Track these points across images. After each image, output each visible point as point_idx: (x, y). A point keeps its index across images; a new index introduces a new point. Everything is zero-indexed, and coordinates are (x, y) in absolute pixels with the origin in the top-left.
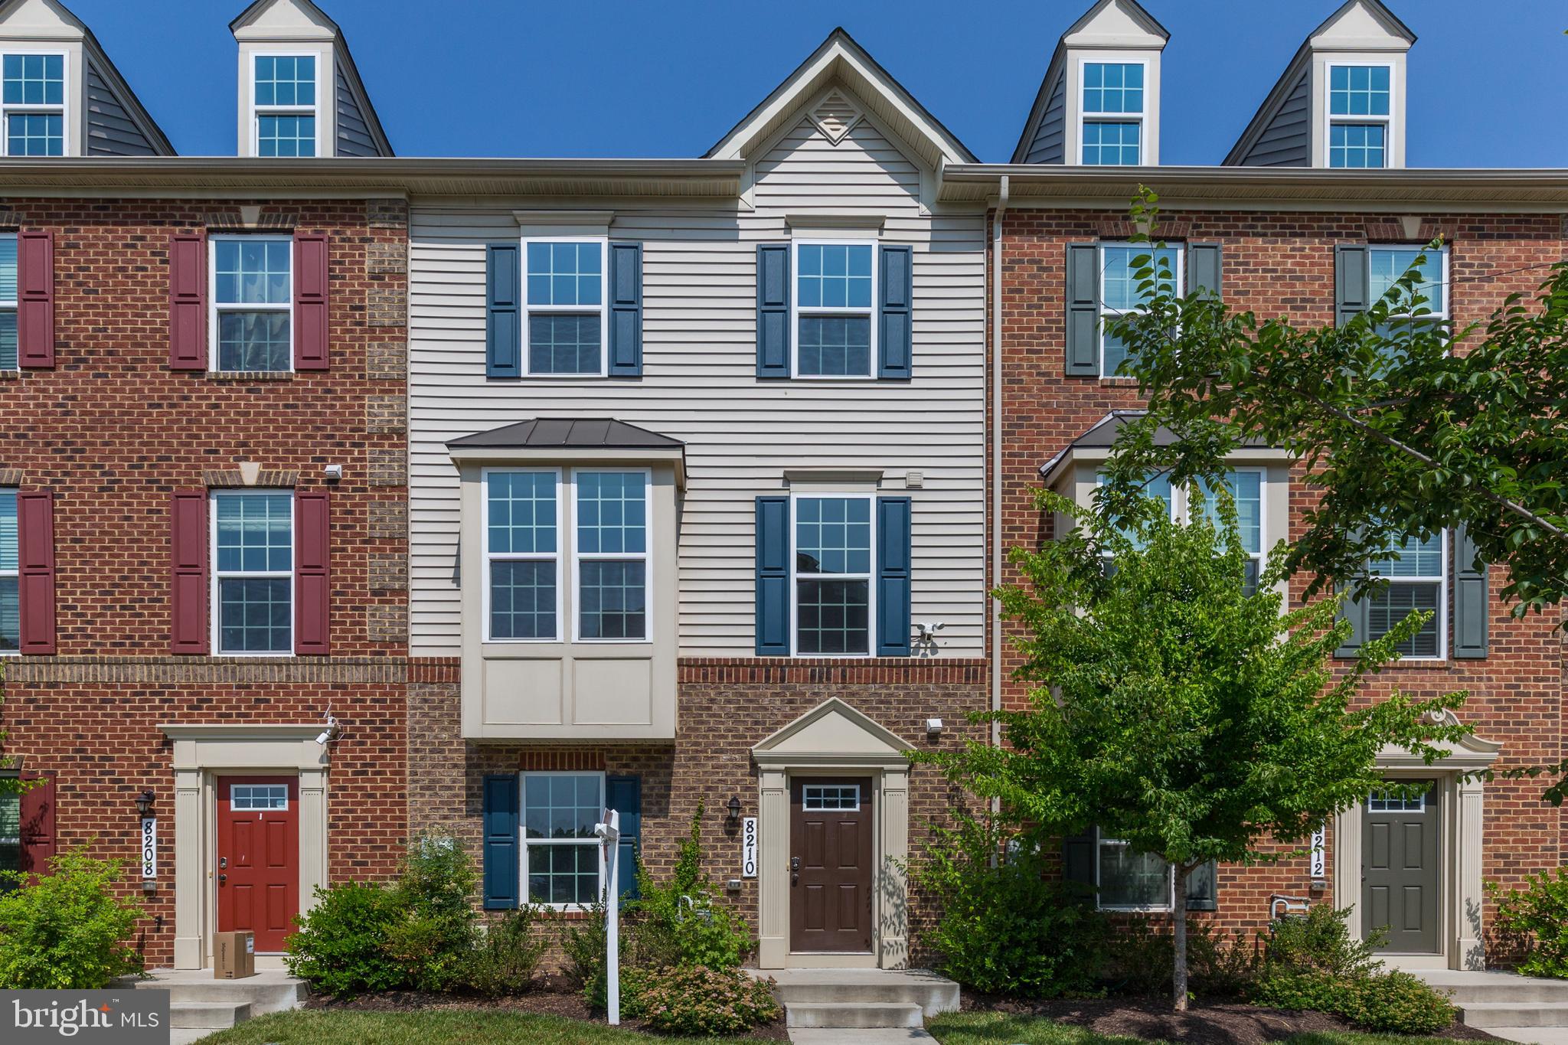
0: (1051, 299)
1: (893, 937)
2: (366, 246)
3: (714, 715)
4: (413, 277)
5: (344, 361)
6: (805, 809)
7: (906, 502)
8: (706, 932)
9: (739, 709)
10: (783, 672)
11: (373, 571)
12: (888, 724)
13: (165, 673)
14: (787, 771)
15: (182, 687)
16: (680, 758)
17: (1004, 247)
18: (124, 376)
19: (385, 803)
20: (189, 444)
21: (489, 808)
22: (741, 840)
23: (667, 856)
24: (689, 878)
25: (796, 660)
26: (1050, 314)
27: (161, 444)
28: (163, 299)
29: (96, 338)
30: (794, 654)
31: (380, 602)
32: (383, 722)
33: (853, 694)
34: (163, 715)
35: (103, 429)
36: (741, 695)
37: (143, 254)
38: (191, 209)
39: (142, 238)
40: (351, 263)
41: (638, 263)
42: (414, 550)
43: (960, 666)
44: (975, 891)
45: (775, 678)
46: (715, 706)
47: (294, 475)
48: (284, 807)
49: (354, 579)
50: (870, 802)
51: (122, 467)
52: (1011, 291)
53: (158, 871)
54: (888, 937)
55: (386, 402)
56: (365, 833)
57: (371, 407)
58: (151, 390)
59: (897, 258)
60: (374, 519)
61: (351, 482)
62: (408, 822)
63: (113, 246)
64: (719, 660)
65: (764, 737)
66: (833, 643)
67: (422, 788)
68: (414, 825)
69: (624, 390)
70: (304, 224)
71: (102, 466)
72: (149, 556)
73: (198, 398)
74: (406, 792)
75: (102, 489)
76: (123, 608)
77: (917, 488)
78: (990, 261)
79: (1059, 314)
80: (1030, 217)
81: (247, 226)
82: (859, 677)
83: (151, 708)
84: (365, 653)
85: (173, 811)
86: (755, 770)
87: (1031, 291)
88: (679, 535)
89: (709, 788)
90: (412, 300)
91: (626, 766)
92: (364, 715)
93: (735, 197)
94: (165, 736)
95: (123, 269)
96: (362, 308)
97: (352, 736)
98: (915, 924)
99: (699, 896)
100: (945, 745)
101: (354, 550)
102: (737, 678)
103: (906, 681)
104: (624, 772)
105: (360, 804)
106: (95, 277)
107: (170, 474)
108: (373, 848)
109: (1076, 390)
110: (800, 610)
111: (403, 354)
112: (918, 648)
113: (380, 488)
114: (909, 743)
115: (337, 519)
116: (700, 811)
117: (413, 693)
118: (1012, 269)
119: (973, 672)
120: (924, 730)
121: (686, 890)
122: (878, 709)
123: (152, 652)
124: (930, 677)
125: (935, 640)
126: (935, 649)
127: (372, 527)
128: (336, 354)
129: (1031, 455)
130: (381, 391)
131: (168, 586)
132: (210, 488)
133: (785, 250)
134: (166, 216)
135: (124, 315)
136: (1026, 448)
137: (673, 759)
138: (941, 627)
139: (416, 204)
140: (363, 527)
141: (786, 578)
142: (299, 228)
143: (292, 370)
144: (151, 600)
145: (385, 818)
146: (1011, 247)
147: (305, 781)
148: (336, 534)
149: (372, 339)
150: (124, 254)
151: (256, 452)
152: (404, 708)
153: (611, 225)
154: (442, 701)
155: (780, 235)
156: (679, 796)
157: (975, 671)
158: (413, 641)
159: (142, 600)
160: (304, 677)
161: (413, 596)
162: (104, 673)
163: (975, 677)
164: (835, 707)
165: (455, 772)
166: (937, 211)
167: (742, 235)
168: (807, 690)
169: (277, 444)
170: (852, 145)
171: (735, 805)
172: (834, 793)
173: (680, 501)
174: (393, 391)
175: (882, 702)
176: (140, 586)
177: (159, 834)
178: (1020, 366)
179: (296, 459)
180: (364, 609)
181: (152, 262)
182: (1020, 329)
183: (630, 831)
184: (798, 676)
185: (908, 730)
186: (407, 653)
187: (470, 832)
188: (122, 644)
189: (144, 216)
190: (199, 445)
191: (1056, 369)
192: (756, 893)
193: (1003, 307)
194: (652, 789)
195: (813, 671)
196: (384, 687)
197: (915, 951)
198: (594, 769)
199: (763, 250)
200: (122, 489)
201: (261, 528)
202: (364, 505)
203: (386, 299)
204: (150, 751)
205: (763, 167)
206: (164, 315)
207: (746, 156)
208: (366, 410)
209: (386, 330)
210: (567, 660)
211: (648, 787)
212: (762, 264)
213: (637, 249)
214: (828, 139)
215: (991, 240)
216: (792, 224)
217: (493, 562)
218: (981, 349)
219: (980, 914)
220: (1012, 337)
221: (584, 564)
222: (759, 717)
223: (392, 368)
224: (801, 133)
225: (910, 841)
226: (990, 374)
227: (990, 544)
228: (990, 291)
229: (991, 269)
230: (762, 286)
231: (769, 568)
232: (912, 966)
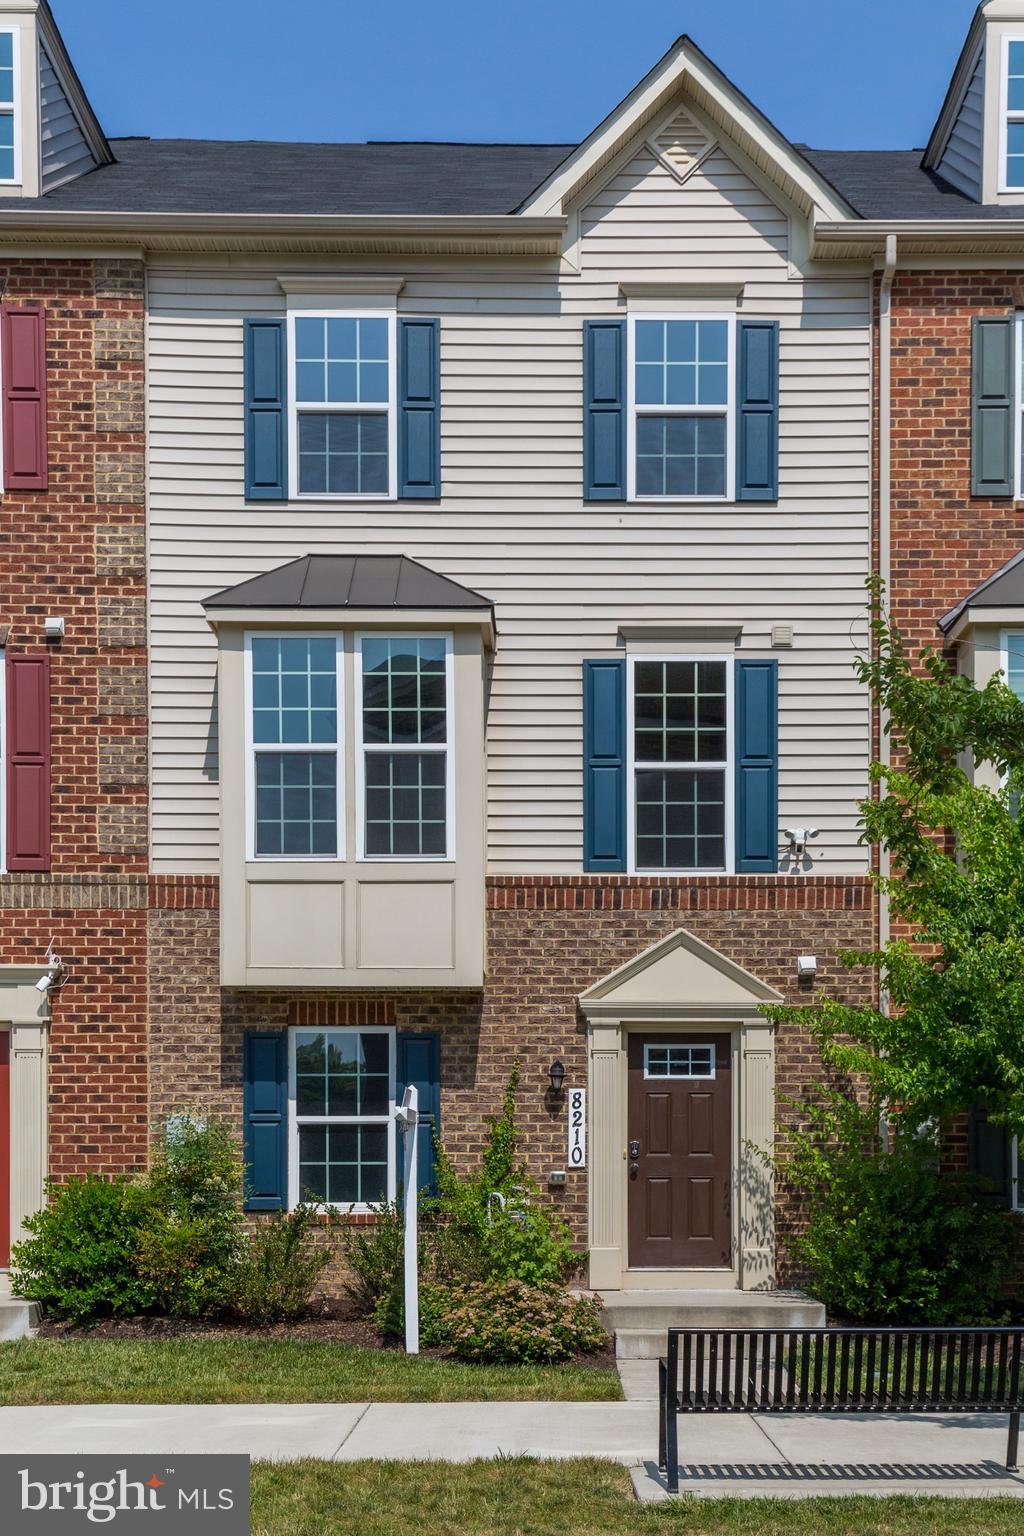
0: (953, 393)
1: (755, 1247)
2: (93, 322)
3: (532, 952)
4: (151, 363)
5: (66, 479)
6: (647, 1076)
7: (772, 666)
8: (520, 1238)
9: (563, 943)
10: (618, 894)
11: (104, 760)
12: (749, 963)
14: (623, 1026)
16: (490, 1009)
17: (893, 323)
19: (119, 1069)
21: (250, 1076)
22: (566, 1119)
23: (473, 1139)
24: (500, 1171)
25: (634, 879)
26: (952, 413)
30: (632, 871)
31: (114, 800)
32: (118, 960)
33: (705, 924)
36: (566, 924)
40: (74, 345)
41: (434, 346)
42: (155, 731)
43: (839, 886)
44: (852, 1186)
45: (608, 903)
46: (533, 940)
47: (4, 631)
49: (81, 771)
50: (728, 1066)
52: (903, 382)
54: (750, 1248)
55: (120, 534)
56: (94, 1110)
57: (101, 540)
59: (760, 338)
60: (105, 688)
61: (76, 641)
62: (149, 1095)
64: (537, 879)
65: (594, 981)
66: (680, 856)
67: (166, 1049)
68: (156, 1098)
69: (417, 516)
70: (14, 293)
74: (147, 1054)
77: (785, 647)
78: (877, 341)
79: (964, 413)
80: (928, 282)
82: (713, 901)
84: (94, 868)
86: (583, 1026)
87: (928, 383)
88: (487, 710)
89: (525, 1050)
90: (151, 394)
91: (422, 1020)
92: (94, 951)
93: (556, 256)
96: (88, 407)
97: (78, 981)
98: (783, 1227)
99: (513, 1194)
100: (821, 991)
101: (80, 731)
102: (560, 903)
103: (772, 906)
104: (419, 1028)
105: (90, 1070)
108: (105, 1129)
109: (985, 515)
110: (640, 810)
111: (140, 468)
112: (787, 861)
113: (113, 649)
114: (774, 990)
115: (59, 691)
116: (515, 1079)
117: (156, 922)
118: (903, 352)
119: (854, 893)
120: (794, 970)
121: (497, 1185)
122: (737, 943)
124: (801, 901)
125: (809, 851)
126: (808, 862)
127: (103, 701)
128: (55, 468)
129: (927, 604)
130: (114, 519)
133: (619, 327)
136: (921, 594)
137: (480, 1010)
138: (814, 835)
139: (155, 264)
140: (93, 701)
141: (621, 768)
142: (7, 298)
145: (118, 1089)
146: (902, 322)
147: (19, 1040)
148: (58, 711)
149: (101, 448)
152: (144, 942)
153: (401, 294)
154: (192, 933)
155: (613, 307)
156: (487, 1060)
157: (858, 893)
158: (154, 852)
160: (17, 902)
161: (155, 792)
163: (858, 901)
164: (682, 941)
165: (207, 1028)
166: (812, 273)
167: (565, 307)
168: (648, 918)
170: (702, 183)
171: (558, 1071)
172: (683, 1055)
173: (488, 666)
174: (127, 519)
175: (741, 934)
178: (914, 484)
179: (7, 610)
180: (93, 810)
182: (914, 433)
183: (429, 1106)
184: (637, 900)
185: (774, 971)
186: (146, 869)
187: (227, 1108)
191: (960, 487)
192: (585, 1188)
193: (893, 404)
194: (454, 1050)
195: (655, 894)
196: (118, 915)
197: (783, 1266)
198: (382, 1024)
199: (591, 329)
202: (93, 671)
203: (118, 395)
205: (591, 214)
207: (569, 202)
208: (95, 545)
209: (119, 436)
210: (351, 885)
211: (452, 1045)
212: (589, 347)
213: (433, 326)
214: (674, 176)
215: (877, 313)
216: (628, 292)
217: (259, 755)
218: (865, 460)
219: (855, 1216)
220: (904, 444)
221: (370, 757)
222: (588, 954)
223: (127, 488)
224: (637, 167)
225: (778, 1119)
226: (876, 495)
227: (876, 722)
228: (876, 382)
229: (877, 353)
230: (589, 377)
231: (600, 756)
232: (780, 1287)
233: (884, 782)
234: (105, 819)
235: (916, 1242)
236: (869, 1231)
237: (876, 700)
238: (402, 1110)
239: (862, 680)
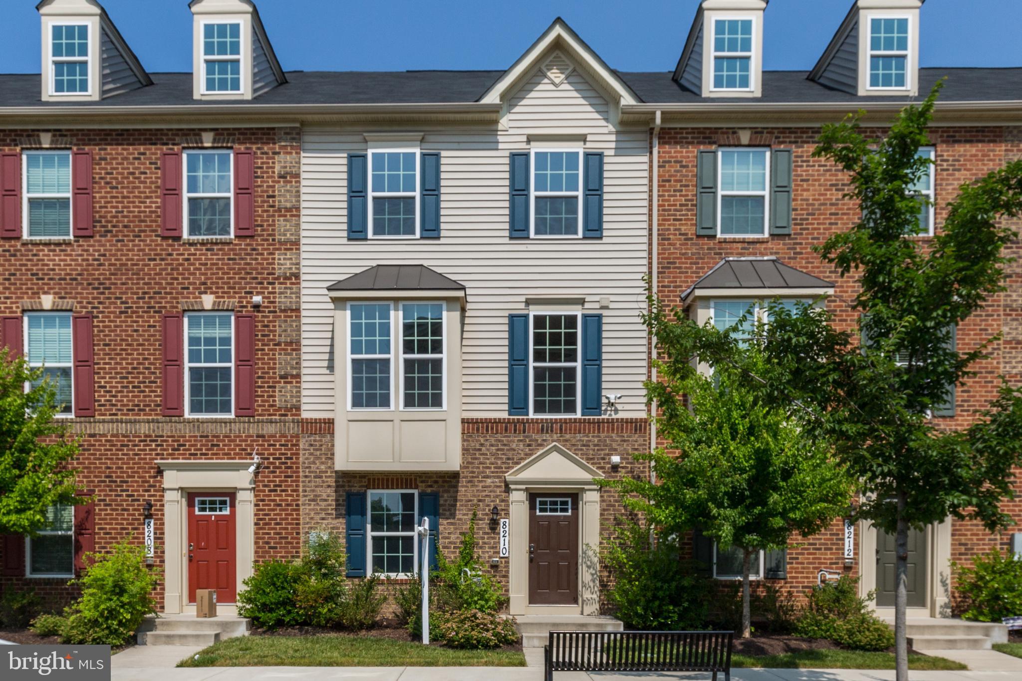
0: (687, 186)
1: (590, 593)
2: (276, 157)
3: (483, 454)
4: (303, 175)
5: (263, 230)
6: (538, 513)
7: (600, 317)
8: (478, 589)
9: (498, 450)
10: (524, 426)
11: (280, 363)
12: (588, 459)
13: (158, 428)
14: (527, 490)
15: (168, 437)
16: (463, 481)
17: (659, 152)
18: (133, 241)
19: (287, 510)
20: (172, 284)
21: (349, 513)
22: (499, 534)
23: (455, 543)
24: (468, 558)
25: (532, 419)
26: (687, 195)
27: (156, 283)
28: (156, 192)
29: (117, 217)
30: (532, 415)
31: (285, 383)
32: (287, 458)
33: (566, 441)
34: (157, 454)
35: (122, 274)
36: (499, 441)
37: (145, 164)
38: (173, 135)
39: (144, 154)
40: (267, 168)
41: (438, 165)
42: (304, 349)
43: (631, 422)
44: (636, 566)
45: (520, 430)
46: (483, 448)
47: (233, 303)
48: (227, 512)
49: (269, 368)
50: (577, 509)
51: (133, 298)
52: (663, 181)
53: (155, 552)
54: (587, 595)
55: (288, 256)
56: (275, 529)
57: (279, 259)
58: (150, 250)
59: (595, 160)
60: (281, 330)
61: (268, 307)
62: (301, 522)
63: (126, 159)
64: (486, 419)
65: (513, 468)
66: (555, 407)
67: (309, 500)
68: (305, 524)
69: (429, 246)
70: (240, 143)
71: (121, 298)
72: (149, 354)
73: (178, 255)
74: (300, 503)
75: (121, 312)
76: (134, 387)
77: (606, 308)
78: (651, 161)
79: (693, 195)
80: (676, 133)
81: (206, 145)
82: (570, 430)
83: (151, 450)
84: (275, 415)
85: (163, 515)
86: (507, 489)
87: (676, 181)
88: (462, 338)
89: (480, 501)
90: (303, 190)
91: (431, 486)
92: (275, 454)
93: (496, 122)
94: (159, 468)
95: (133, 173)
96: (274, 197)
97: (268, 468)
98: (604, 586)
99: (474, 569)
100: (622, 472)
101: (269, 350)
102: (497, 430)
103: (599, 432)
104: (429, 490)
105: (273, 510)
106: (116, 179)
107: (161, 303)
108: (281, 538)
109: (703, 244)
110: (535, 385)
111: (298, 225)
112: (606, 410)
113: (285, 311)
114: (600, 472)
115: (259, 331)
116: (475, 515)
117: (304, 440)
118: (664, 167)
119: (639, 426)
120: (609, 463)
121: (466, 565)
122: (582, 450)
123: (151, 415)
124: (613, 430)
125: (617, 406)
126: (616, 411)
127: (280, 336)
128: (258, 226)
129: (675, 287)
130: (286, 249)
131: (160, 373)
132: (184, 311)
133: (527, 155)
134: (158, 139)
135: (134, 202)
136: (672, 282)
137: (458, 482)
138: (620, 398)
139: (306, 129)
140: (274, 336)
141: (527, 366)
142: (236, 146)
143: (232, 236)
144: (150, 382)
145: (287, 519)
146: (664, 152)
147: (241, 496)
148: (259, 340)
149: (279, 216)
150: (133, 164)
151: (211, 288)
152: (299, 450)
153: (422, 141)
154: (321, 445)
155: (524, 146)
156: (462, 505)
157: (641, 426)
158: (303, 407)
159: (145, 382)
160: (239, 430)
161: (304, 378)
162: (123, 428)
163: (640, 430)
164: (555, 449)
165: (329, 490)
166: (620, 129)
167: (501, 146)
168: (539, 438)
169: (224, 283)
170: (568, 87)
171: (495, 511)
172: (555, 503)
173: (463, 317)
174: (292, 249)
175: (584, 445)
176: (143, 373)
177: (155, 529)
178: (669, 230)
179: (235, 293)
180: (275, 387)
181: (150, 169)
182: (669, 205)
183: (434, 528)
184: (534, 429)
185: (600, 463)
186: (300, 415)
187: (338, 528)
188: (133, 410)
189: (145, 139)
190: (178, 284)
191: (691, 231)
192: (507, 567)
193: (659, 191)
194: (446, 501)
195: (543, 426)
196: (286, 437)
197: (603, 604)
198: (411, 488)
199: (513, 156)
200: (133, 312)
201: (213, 335)
202: (275, 321)
203: (288, 191)
204: (150, 477)
205: (513, 102)
206: (157, 202)
207: (503, 97)
208: (276, 262)
209: (288, 210)
210: (397, 422)
211: (443, 499)
212: (512, 165)
213: (437, 156)
214: (553, 83)
215: (651, 148)
216: (530, 139)
217: (354, 361)
218: (646, 218)
219: (638, 580)
220: (664, 210)
221: (406, 361)
222: (510, 454)
223: (291, 235)
224: (536, 79)
225: (601, 534)
226: (650, 235)
227: (650, 343)
228: (651, 180)
229: (651, 167)
230: (512, 179)
231: (516, 360)
232: (601, 614)
233: (654, 371)
234: (280, 391)
235: (667, 593)
236: (644, 588)
237: (650, 333)
238: (421, 528)
239: (643, 323)
